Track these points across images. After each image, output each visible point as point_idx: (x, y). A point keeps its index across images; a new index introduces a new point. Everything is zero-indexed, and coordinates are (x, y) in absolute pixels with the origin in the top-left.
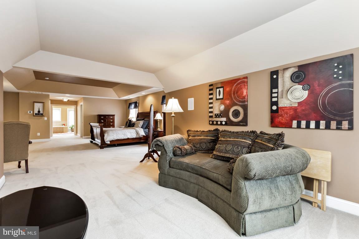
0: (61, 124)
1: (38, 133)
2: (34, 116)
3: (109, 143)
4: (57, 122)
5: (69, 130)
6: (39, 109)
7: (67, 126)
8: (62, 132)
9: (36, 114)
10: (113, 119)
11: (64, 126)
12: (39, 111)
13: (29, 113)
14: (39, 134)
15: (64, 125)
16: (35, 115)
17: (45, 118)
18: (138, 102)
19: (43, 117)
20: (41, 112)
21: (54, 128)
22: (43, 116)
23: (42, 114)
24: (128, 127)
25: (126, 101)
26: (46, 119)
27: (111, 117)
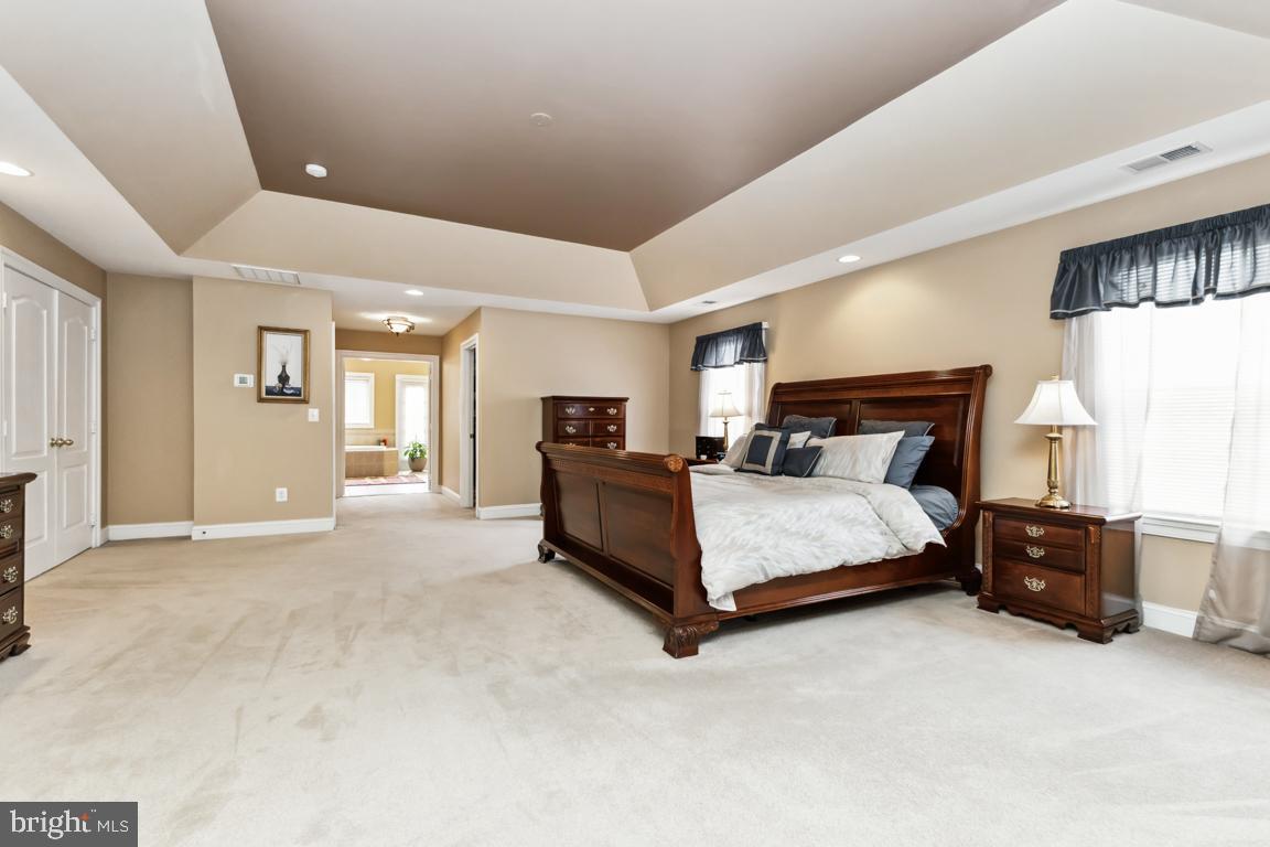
0: (373, 438)
1: (278, 490)
2: (261, 400)
3: (730, 606)
4: (359, 431)
5: (403, 462)
6: (284, 367)
7: (394, 446)
8: (379, 474)
9: (270, 391)
10: (620, 421)
11: (383, 448)
12: (284, 378)
13: (236, 383)
14: (281, 494)
15: (385, 441)
16: (264, 395)
17: (311, 410)
18: (765, 325)
19: (303, 406)
20: (295, 381)
21: (348, 454)
22: (305, 401)
23: (297, 392)
24: (776, 472)
25: (674, 328)
26: (313, 414)
27: (612, 411)
